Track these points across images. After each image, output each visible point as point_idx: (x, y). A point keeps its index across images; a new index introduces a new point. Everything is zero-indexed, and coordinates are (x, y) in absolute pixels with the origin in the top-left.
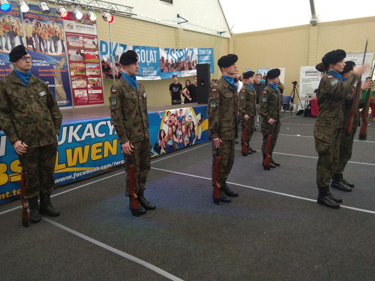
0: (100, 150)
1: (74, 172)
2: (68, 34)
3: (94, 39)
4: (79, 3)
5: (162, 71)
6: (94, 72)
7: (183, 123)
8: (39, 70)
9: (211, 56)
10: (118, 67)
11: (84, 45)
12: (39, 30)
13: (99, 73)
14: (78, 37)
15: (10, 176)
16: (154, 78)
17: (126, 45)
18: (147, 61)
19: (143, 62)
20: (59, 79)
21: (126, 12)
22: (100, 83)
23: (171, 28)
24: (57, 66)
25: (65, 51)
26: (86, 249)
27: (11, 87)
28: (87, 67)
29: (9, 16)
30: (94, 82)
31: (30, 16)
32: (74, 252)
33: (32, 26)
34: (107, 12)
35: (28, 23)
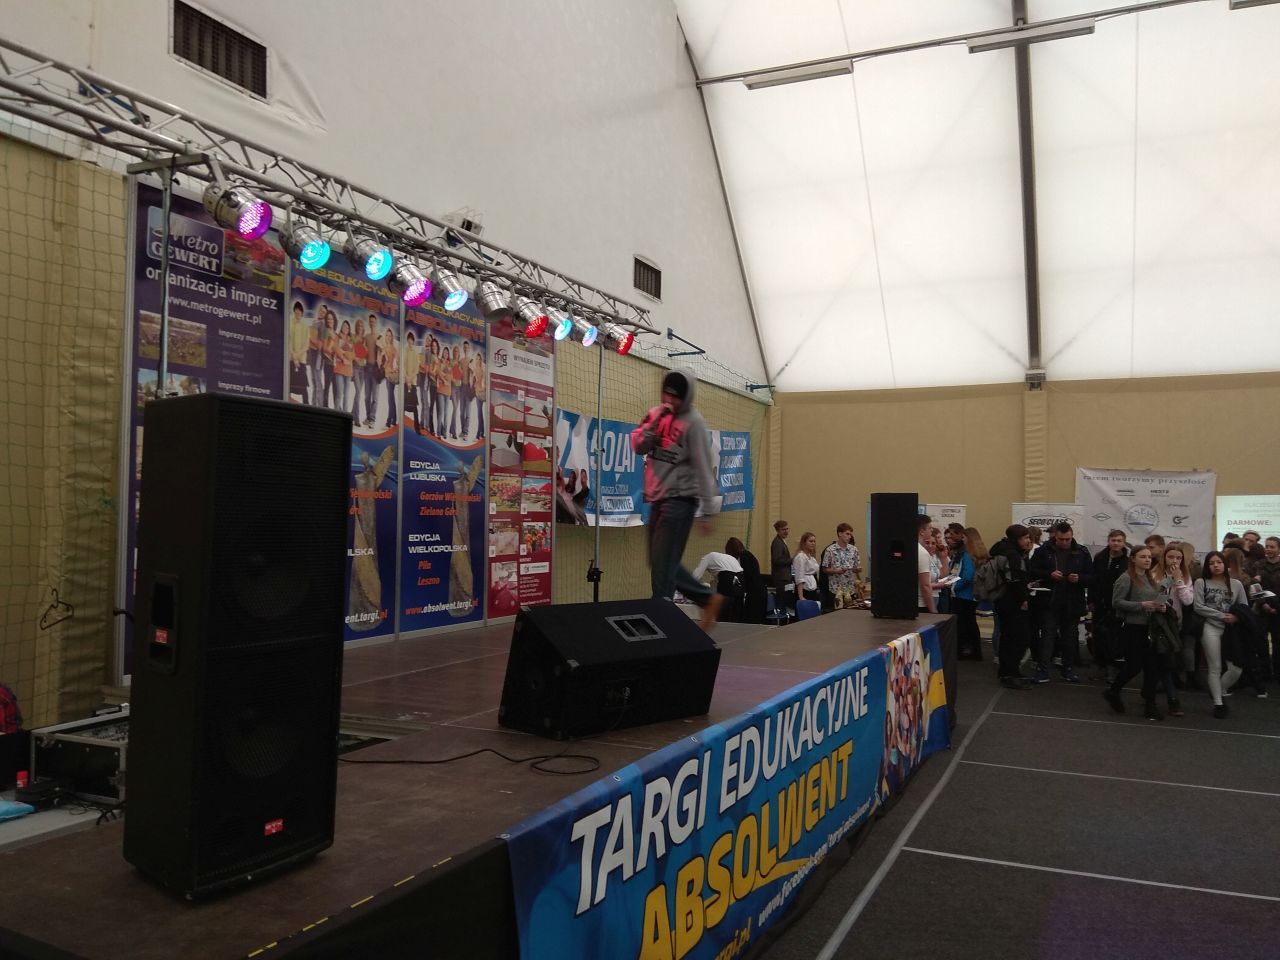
2: (496, 381)
3: (546, 400)
6: (537, 504)
9: (747, 457)
11: (525, 418)
12: (434, 363)
14: (514, 391)
15: (705, 905)
16: (628, 520)
18: (617, 468)
20: (463, 524)
22: (547, 540)
24: (462, 483)
25: (483, 436)
28: (525, 487)
29: (372, 316)
30: (536, 535)
31: (419, 318)
33: (418, 350)
35: (414, 340)
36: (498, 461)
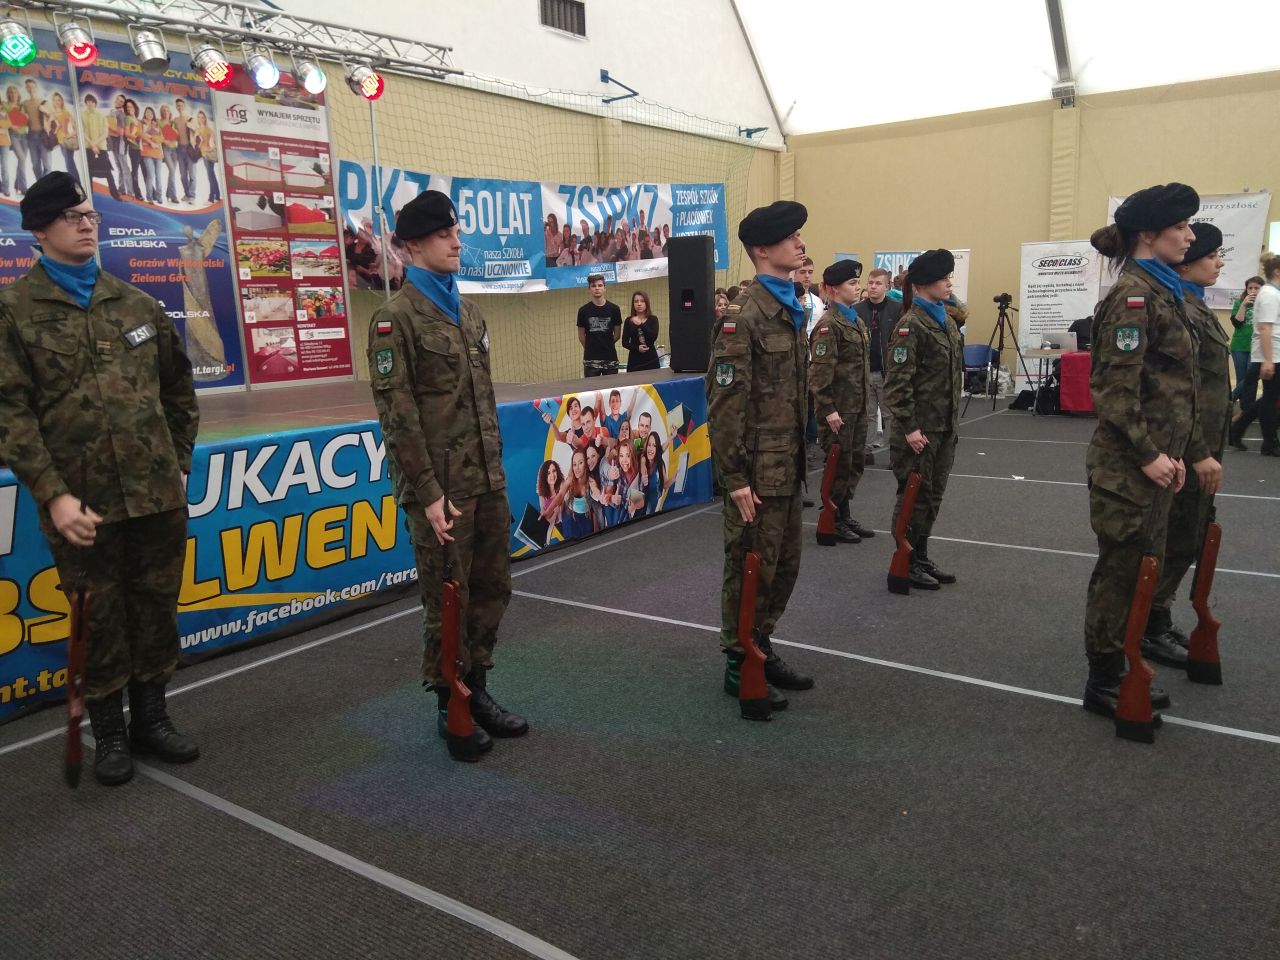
0: (337, 534)
1: (249, 609)
2: (231, 139)
3: (318, 157)
4: (268, 34)
5: (551, 261)
6: (316, 269)
7: (621, 440)
8: (133, 263)
9: (719, 211)
10: (399, 251)
11: (283, 177)
12: (132, 125)
13: (335, 270)
14: (263, 149)
15: (27, 622)
16: (522, 286)
17: (428, 177)
18: (501, 230)
19: (487, 231)
20: (199, 290)
21: (427, 63)
22: (337, 304)
23: (579, 119)
24: (192, 248)
25: (218, 198)
26: (286, 874)
27: (31, 317)
28: (294, 251)
29: (28, 81)
30: (320, 300)
31: (101, 79)
32: (248, 885)
33: (106, 112)
34: (363, 64)
35: (95, 101)
36: (243, 222)
